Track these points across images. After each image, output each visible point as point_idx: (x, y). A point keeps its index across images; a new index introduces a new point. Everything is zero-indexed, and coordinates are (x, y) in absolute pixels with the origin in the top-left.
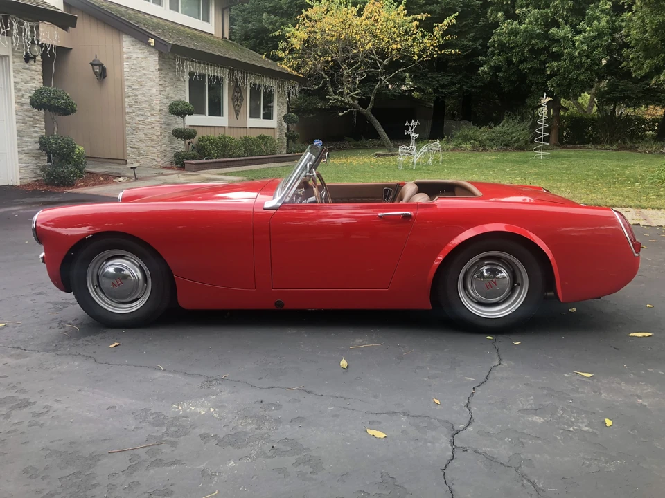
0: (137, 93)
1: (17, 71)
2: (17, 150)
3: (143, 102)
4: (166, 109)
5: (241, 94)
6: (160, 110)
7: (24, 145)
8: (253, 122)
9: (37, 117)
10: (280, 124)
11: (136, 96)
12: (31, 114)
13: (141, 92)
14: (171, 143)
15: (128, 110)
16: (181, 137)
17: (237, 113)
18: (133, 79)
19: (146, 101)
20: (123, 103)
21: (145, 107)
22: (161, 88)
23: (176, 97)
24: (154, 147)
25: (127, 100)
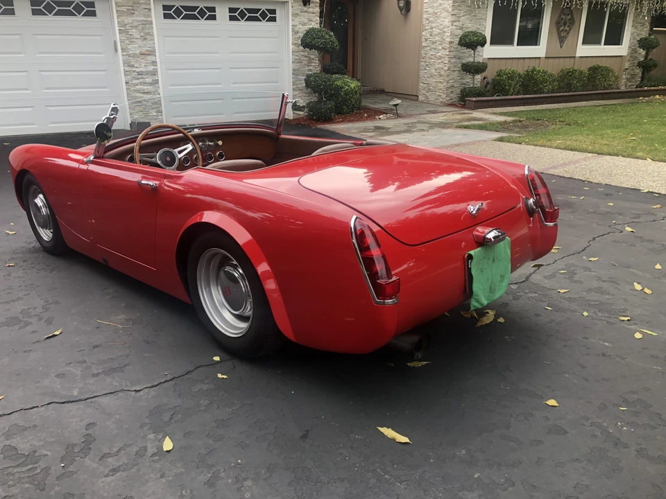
0: (433, 25)
1: (295, 15)
2: (291, 87)
3: (436, 35)
4: (457, 40)
5: (572, 16)
6: (451, 43)
7: (298, 82)
8: (583, 50)
9: (312, 57)
10: (633, 51)
11: (432, 28)
12: (306, 54)
13: (436, 25)
14: (461, 79)
15: (423, 44)
16: (470, 72)
17: (562, 40)
18: (431, 10)
19: (439, 33)
20: (421, 36)
21: (438, 41)
22: (454, 18)
23: (471, 26)
24: (441, 82)
25: (424, 33)
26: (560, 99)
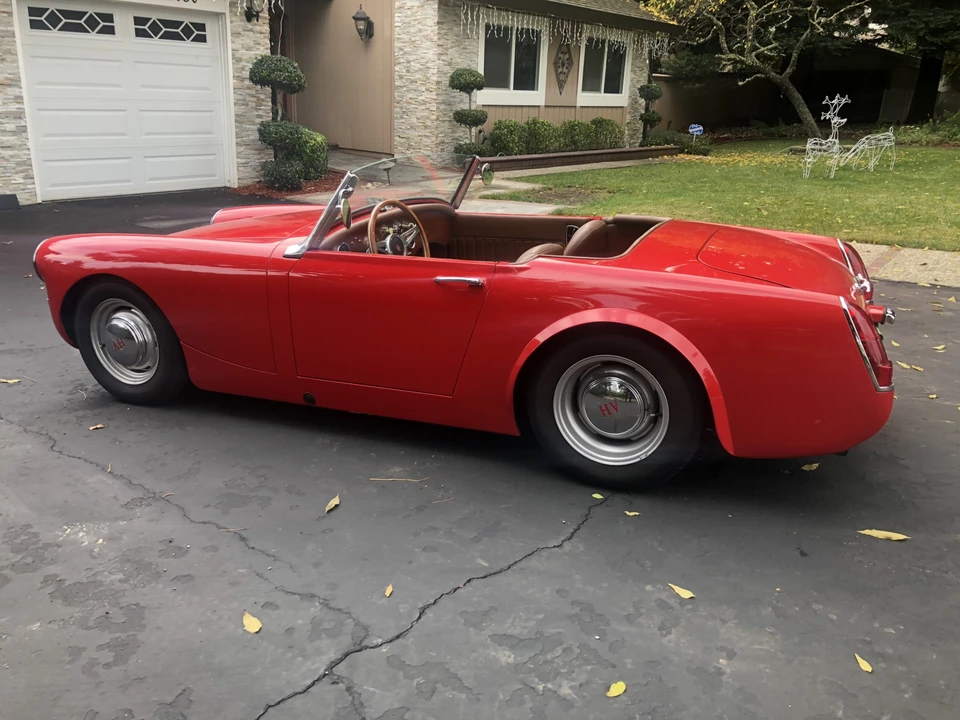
0: (411, 58)
1: (236, 34)
2: (234, 141)
3: (416, 71)
4: (446, 81)
5: (570, 56)
6: (438, 83)
7: (244, 133)
8: (585, 99)
9: (262, 97)
10: (634, 102)
11: (409, 62)
12: (254, 92)
13: (414, 57)
14: (453, 132)
15: (398, 83)
16: (466, 123)
17: (561, 85)
18: (405, 37)
19: (420, 70)
20: (392, 72)
21: (419, 79)
22: (440, 50)
23: (462, 63)
24: (427, 136)
25: (397, 68)
26: (570, 160)
